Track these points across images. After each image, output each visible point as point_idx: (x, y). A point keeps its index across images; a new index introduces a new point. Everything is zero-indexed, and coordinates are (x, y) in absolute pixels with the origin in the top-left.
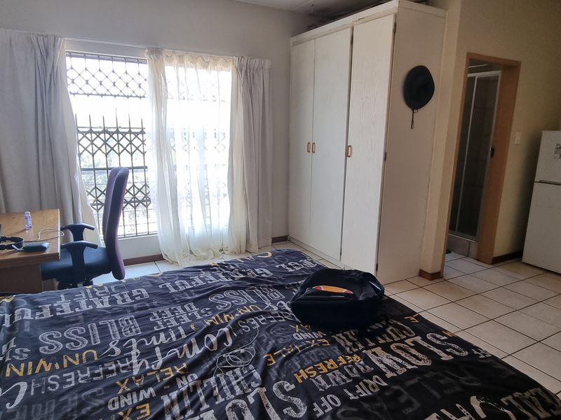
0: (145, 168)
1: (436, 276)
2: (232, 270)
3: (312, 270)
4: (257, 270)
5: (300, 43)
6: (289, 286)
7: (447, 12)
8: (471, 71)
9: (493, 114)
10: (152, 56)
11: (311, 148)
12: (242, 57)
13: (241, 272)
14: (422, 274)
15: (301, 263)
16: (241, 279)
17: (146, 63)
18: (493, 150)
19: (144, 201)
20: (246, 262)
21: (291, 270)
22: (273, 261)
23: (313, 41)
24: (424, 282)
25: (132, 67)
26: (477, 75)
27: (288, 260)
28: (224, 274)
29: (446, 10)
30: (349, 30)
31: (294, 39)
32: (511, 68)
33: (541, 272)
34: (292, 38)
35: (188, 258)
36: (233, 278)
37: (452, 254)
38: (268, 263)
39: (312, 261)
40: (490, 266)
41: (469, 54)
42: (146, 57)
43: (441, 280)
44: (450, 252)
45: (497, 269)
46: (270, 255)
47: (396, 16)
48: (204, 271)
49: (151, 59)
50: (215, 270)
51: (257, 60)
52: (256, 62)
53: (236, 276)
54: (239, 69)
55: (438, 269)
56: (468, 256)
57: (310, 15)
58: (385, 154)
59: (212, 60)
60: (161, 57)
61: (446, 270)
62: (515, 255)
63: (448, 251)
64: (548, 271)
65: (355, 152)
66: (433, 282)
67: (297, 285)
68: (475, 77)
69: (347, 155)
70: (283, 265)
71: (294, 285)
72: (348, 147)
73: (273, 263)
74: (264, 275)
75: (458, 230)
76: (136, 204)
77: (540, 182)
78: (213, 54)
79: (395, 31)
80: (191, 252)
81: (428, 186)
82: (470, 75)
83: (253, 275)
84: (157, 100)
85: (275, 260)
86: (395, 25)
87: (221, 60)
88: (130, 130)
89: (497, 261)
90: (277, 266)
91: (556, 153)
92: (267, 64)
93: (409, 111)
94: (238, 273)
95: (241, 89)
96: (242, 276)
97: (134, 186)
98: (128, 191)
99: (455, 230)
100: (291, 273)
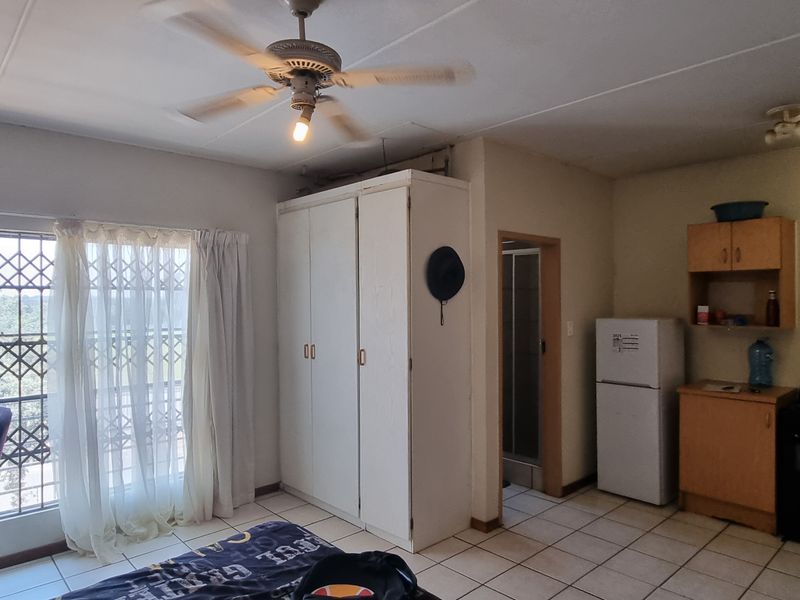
0: (42, 397)
1: (494, 525)
2: (184, 576)
3: (313, 556)
4: (226, 569)
5: (289, 212)
6: (276, 593)
7: (470, 184)
8: (506, 247)
9: (538, 299)
10: (64, 231)
11: (310, 352)
12: (207, 230)
13: (200, 578)
14: (475, 524)
15: (298, 545)
16: (200, 590)
17: (54, 240)
18: (544, 344)
19: (38, 452)
20: (209, 554)
21: (280, 562)
22: (253, 547)
23: (307, 210)
24: (478, 536)
25: (30, 247)
26: (515, 252)
27: (275, 542)
28: (171, 585)
29: (469, 181)
30: (353, 201)
31: (281, 205)
32: (551, 246)
33: (622, 502)
34: (277, 205)
35: (114, 541)
36: (186, 591)
37: (512, 486)
38: (245, 552)
39: (312, 541)
40: (560, 501)
41: (500, 232)
42: (56, 232)
43: (500, 530)
44: (509, 485)
45: (570, 504)
46: (248, 536)
47: (409, 189)
48: (136, 583)
49: (63, 234)
50: (156, 579)
51: (229, 234)
52: (226, 238)
53: (191, 586)
54: (202, 247)
55: (494, 515)
56: (532, 488)
57: (302, 175)
58: (410, 361)
59: (160, 235)
60: (80, 232)
61: (506, 513)
62: (588, 481)
63: (506, 483)
64: (630, 499)
65: (370, 358)
66: (490, 535)
67: (289, 590)
68: (511, 255)
69: (360, 363)
70: (268, 554)
71: (284, 590)
72: (360, 352)
73: (253, 551)
74: (237, 578)
75: (516, 452)
76: (23, 458)
77: (603, 382)
78: (163, 226)
79: (409, 207)
80: (119, 530)
81: (470, 399)
82: (504, 252)
83: (220, 580)
84: (69, 292)
85: (256, 545)
86: (409, 199)
87: (175, 234)
88: (20, 339)
89: (569, 491)
90: (259, 557)
91: (614, 346)
92: (244, 239)
93: (435, 303)
94: (195, 580)
95: (205, 273)
96: (201, 585)
97: (20, 429)
98: (9, 439)
99: (511, 452)
100: (280, 567)
